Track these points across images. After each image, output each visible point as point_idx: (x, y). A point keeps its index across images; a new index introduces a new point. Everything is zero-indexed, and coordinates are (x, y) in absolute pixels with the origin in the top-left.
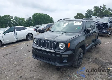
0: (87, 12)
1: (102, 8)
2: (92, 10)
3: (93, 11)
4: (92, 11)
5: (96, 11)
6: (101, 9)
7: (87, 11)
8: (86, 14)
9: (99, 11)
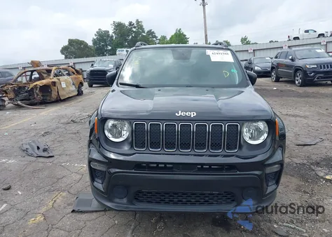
0: (95, 38)
1: (135, 27)
2: (108, 32)
3: (112, 36)
4: (111, 33)
5: (121, 36)
6: (134, 32)
7: (96, 35)
8: (95, 42)
9: (129, 36)
